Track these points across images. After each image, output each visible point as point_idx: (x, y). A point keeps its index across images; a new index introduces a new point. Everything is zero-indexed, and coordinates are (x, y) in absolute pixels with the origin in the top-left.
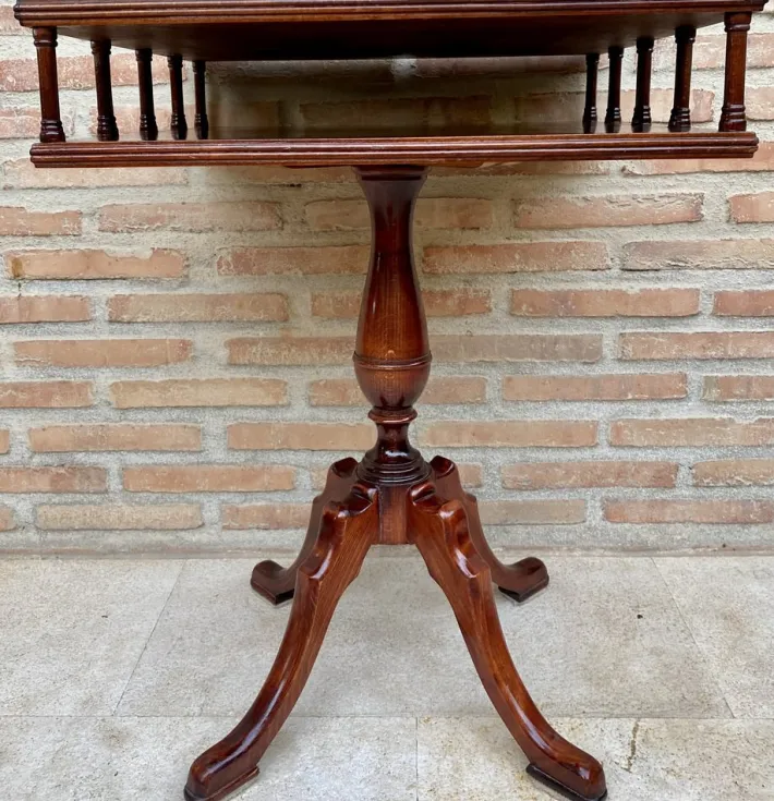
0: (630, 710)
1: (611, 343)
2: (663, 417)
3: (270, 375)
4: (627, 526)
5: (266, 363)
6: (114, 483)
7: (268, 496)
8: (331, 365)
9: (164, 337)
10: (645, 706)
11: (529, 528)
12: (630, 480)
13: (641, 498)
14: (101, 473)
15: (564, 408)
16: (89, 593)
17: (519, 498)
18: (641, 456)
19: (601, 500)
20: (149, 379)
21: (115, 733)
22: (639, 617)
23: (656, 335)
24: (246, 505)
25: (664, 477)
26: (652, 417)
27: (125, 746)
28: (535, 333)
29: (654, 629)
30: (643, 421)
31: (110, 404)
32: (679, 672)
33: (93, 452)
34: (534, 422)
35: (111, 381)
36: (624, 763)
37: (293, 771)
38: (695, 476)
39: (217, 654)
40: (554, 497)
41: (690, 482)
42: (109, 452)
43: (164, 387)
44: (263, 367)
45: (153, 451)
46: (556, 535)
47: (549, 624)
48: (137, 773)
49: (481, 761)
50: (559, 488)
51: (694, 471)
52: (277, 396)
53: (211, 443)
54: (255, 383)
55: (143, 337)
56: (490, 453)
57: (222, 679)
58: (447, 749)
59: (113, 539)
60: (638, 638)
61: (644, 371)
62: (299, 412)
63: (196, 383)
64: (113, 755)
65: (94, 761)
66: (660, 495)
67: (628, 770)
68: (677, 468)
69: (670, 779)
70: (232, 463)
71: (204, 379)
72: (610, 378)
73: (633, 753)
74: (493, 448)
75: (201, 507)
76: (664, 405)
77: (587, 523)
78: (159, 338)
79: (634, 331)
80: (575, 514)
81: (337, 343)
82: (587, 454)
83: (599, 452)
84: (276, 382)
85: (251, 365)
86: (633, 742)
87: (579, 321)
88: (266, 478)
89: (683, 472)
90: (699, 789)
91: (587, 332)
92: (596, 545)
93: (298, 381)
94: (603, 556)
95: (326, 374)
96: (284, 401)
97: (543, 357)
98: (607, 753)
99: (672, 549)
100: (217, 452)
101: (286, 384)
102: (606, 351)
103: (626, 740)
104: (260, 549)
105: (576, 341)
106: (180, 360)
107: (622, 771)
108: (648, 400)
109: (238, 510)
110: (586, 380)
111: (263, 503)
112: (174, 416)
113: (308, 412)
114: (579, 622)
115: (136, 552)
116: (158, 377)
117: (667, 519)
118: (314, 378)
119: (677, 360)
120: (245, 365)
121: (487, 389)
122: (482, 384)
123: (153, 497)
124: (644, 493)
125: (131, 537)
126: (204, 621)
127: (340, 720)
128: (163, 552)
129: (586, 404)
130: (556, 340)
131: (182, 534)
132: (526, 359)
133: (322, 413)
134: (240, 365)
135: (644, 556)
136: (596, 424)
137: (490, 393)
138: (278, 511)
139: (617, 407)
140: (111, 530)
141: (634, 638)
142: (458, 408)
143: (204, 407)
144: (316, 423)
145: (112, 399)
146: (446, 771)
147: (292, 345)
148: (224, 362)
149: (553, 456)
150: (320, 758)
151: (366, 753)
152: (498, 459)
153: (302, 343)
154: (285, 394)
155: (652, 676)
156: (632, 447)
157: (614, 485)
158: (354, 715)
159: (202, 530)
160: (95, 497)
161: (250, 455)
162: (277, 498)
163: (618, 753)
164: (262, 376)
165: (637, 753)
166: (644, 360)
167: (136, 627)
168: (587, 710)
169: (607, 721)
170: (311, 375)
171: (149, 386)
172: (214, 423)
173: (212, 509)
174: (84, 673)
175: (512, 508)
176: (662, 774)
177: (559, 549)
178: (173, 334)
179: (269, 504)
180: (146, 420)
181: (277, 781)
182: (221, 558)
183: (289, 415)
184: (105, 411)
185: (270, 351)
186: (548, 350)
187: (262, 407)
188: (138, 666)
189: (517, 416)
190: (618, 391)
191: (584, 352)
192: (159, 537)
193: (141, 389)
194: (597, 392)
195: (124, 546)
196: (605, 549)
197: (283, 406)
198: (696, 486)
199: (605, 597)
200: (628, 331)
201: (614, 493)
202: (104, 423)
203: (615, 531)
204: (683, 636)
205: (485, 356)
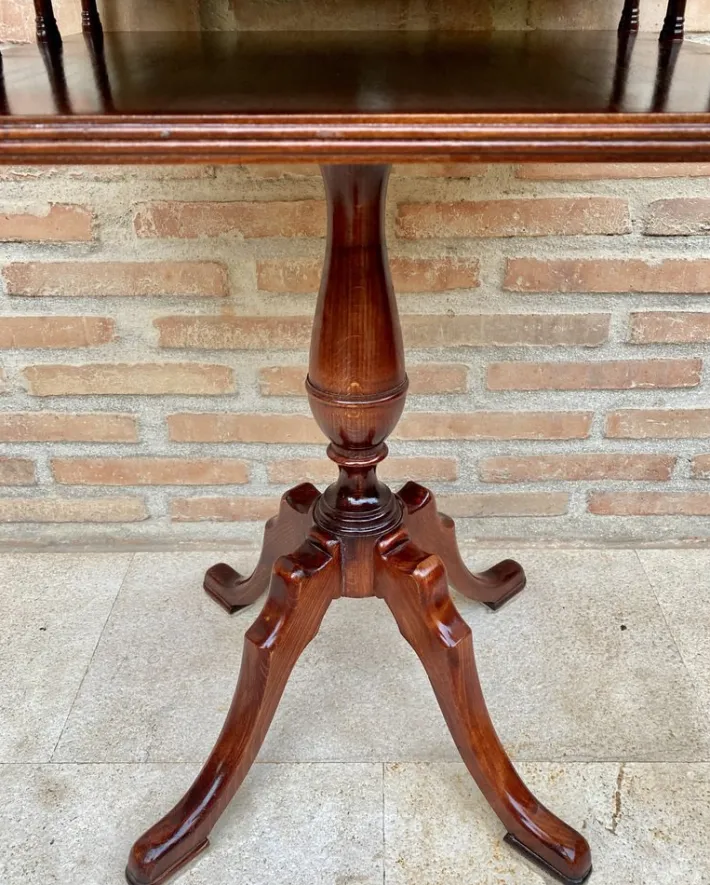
0: (614, 752)
1: (620, 325)
2: (668, 407)
3: (212, 360)
4: (611, 517)
5: (206, 346)
6: (44, 476)
7: (220, 490)
8: (284, 350)
9: (79, 314)
10: (630, 747)
11: (506, 520)
12: (621, 473)
13: (630, 491)
14: (28, 466)
15: (555, 398)
16: (25, 597)
17: (495, 491)
18: (637, 448)
19: (587, 492)
20: (67, 364)
21: (52, 787)
22: (623, 628)
23: (673, 315)
24: (196, 498)
25: (659, 470)
26: (655, 408)
27: (63, 804)
28: (531, 312)
29: (638, 644)
30: (645, 412)
31: (25, 391)
32: (666, 700)
33: (14, 443)
34: (519, 413)
35: (23, 366)
36: (608, 822)
37: (248, 835)
38: (693, 469)
39: (166, 678)
40: (534, 491)
41: (687, 475)
42: (33, 443)
43: (86, 372)
44: (203, 351)
45: (84, 442)
46: (533, 527)
47: (526, 638)
48: (74, 841)
49: (454, 820)
50: (540, 480)
51: (693, 463)
52: (221, 384)
53: (148, 435)
54: (193, 369)
55: (54, 314)
56: (467, 445)
57: (171, 713)
58: (417, 805)
59: (51, 531)
60: (621, 656)
61: (653, 356)
62: (249, 402)
63: (123, 368)
64: (50, 815)
65: (28, 825)
66: (652, 488)
67: (612, 832)
68: (675, 460)
69: (659, 843)
70: (175, 456)
71: (133, 364)
72: (614, 364)
73: (618, 810)
74: (471, 441)
75: (145, 500)
76: (672, 395)
77: (569, 515)
78: (73, 315)
79: (649, 309)
80: (557, 505)
81: (291, 325)
82: (577, 447)
83: (589, 444)
84: (220, 369)
85: (186, 349)
86: (618, 794)
87: (585, 297)
88: (216, 472)
89: (682, 464)
90: (690, 857)
91: (592, 311)
92: (577, 535)
93: (245, 367)
94: (582, 548)
95: (279, 360)
96: (231, 389)
97: (537, 341)
98: (590, 810)
99: (658, 541)
100: (156, 443)
101: (231, 371)
102: (612, 333)
103: (611, 792)
104: (214, 541)
105: (579, 321)
106: (102, 342)
107: (606, 833)
108: (653, 389)
109: (187, 503)
110: (585, 367)
111: (216, 496)
112: (103, 406)
113: (259, 402)
114: (558, 635)
115: (78, 545)
116: (79, 360)
117: (656, 512)
118: (265, 364)
119: (692, 344)
120: (181, 349)
121: (469, 378)
122: (462, 372)
123: (90, 490)
124: (635, 487)
125: (70, 530)
126: (152, 635)
127: (301, 766)
128: (108, 544)
129: (582, 394)
130: (555, 321)
131: (128, 526)
132: (515, 344)
133: (276, 404)
134: (175, 349)
135: (627, 548)
136: (591, 415)
137: (471, 382)
138: (232, 504)
139: (618, 396)
140: (48, 523)
141: (617, 656)
142: (434, 399)
143: (135, 395)
144: (270, 414)
145: (26, 384)
146: (415, 834)
147: (237, 326)
148: (155, 344)
149: (538, 449)
150: (277, 818)
151: (328, 811)
152: (477, 452)
153: (249, 324)
154: (231, 383)
155: (637, 706)
156: (629, 439)
157: (603, 478)
158: (316, 761)
159: (149, 522)
160: (24, 490)
161: (195, 447)
162: (231, 490)
163: (602, 808)
164: (202, 362)
165: (623, 809)
166: (656, 343)
167: (77, 644)
168: (568, 752)
169: (590, 766)
170: (262, 361)
171: (68, 371)
172: (150, 413)
173: (157, 502)
174: (19, 705)
175: (488, 501)
176: (650, 836)
177: (535, 540)
178: (90, 311)
179: (222, 496)
180: (70, 409)
181: (230, 851)
182: (172, 551)
183: (237, 405)
184: (21, 398)
185: (210, 333)
186: (543, 332)
187: (205, 396)
188: (77, 696)
189: (502, 408)
190: (620, 379)
191: (586, 334)
192: (101, 529)
193: (60, 375)
194: (595, 379)
195: (65, 538)
196: (585, 540)
197: (230, 395)
198: (692, 478)
199: (585, 601)
200: (641, 310)
201: (603, 486)
202: (22, 413)
203: (599, 523)
204: (670, 652)
205: (468, 340)
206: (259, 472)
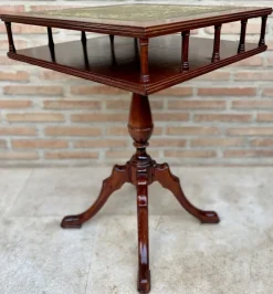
3: (58, 112)
6: (9, 145)
8: (78, 109)
25: (182, 144)
43: (23, 115)
44: (56, 109)
53: (40, 133)
62: (68, 124)
83: (163, 136)
93: (68, 114)
106: (28, 107)
113: (71, 124)
116: (21, 112)
118: (73, 113)
134: (48, 109)
142: (120, 123)
145: (7, 119)
148: (43, 108)
171: (18, 115)
172: (40, 127)
173: (41, 153)
183: (65, 124)
206: (71, 144)
